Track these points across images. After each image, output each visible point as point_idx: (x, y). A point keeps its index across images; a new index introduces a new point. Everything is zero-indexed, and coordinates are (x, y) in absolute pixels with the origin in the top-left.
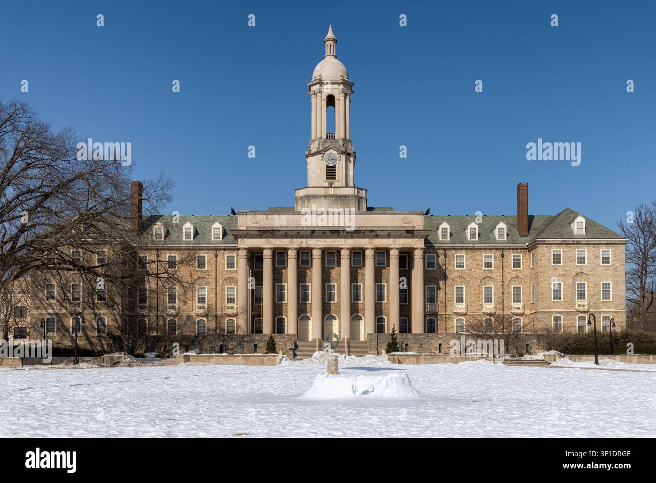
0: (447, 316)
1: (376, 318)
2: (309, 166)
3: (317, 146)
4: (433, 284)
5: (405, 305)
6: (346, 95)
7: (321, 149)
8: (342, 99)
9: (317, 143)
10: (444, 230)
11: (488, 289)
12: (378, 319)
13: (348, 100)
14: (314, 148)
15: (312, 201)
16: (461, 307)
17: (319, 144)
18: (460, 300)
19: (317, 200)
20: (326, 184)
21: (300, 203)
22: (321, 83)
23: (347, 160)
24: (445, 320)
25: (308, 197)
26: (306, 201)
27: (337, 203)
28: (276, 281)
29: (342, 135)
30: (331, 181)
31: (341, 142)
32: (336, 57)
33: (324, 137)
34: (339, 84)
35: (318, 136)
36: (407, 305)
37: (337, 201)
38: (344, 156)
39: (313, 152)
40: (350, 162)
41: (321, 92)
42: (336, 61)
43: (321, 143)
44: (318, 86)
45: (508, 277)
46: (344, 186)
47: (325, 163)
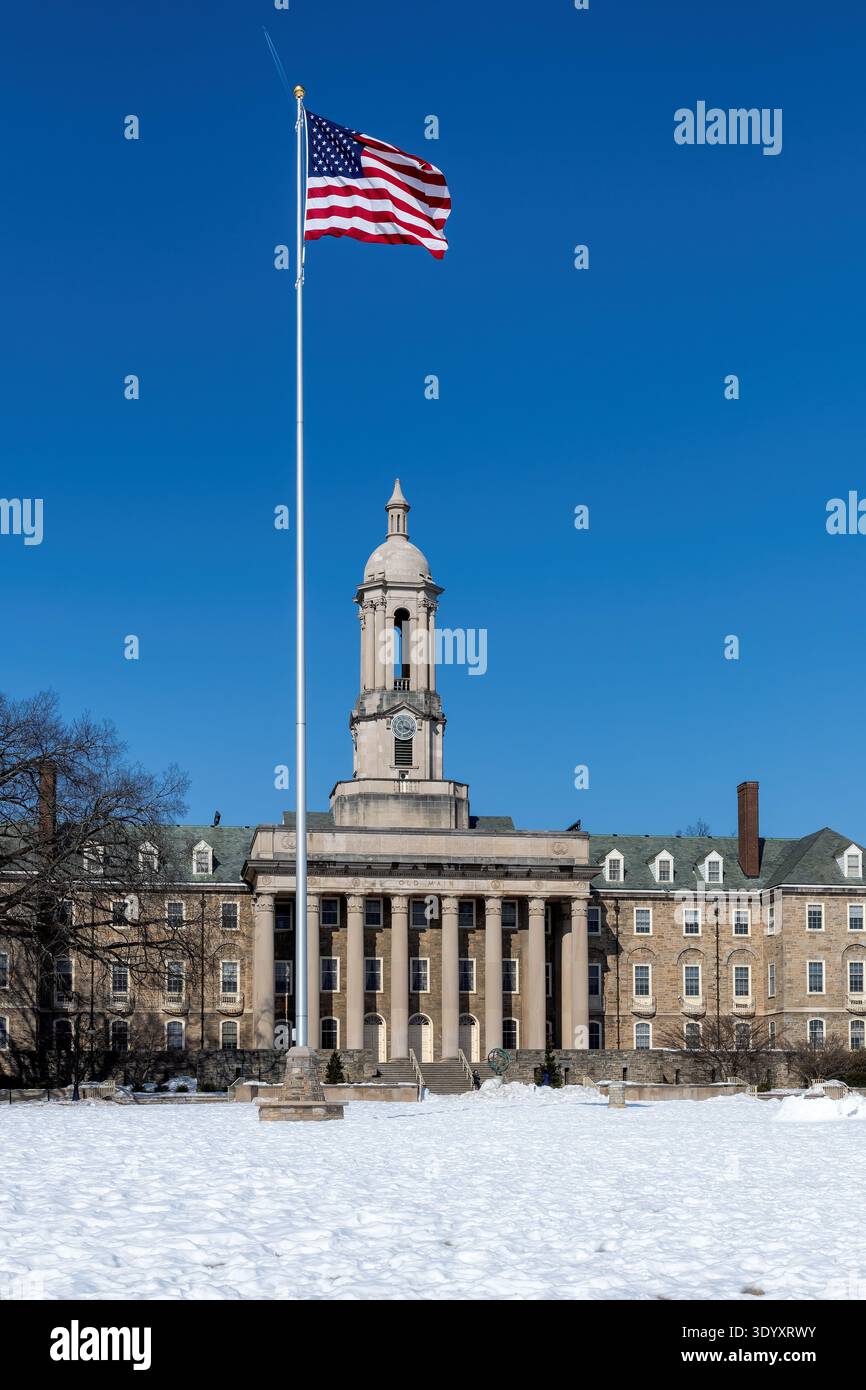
0: (621, 1018)
2: (362, 739)
3: (378, 703)
4: (595, 960)
6: (430, 610)
7: (385, 708)
8: (423, 616)
9: (376, 697)
10: (614, 863)
11: (692, 971)
12: (504, 1023)
13: (431, 618)
14: (371, 705)
15: (372, 804)
16: (644, 1003)
17: (381, 699)
18: (643, 990)
19: (381, 803)
20: (395, 774)
21: (347, 807)
22: (385, 586)
23: (433, 730)
24: (616, 1025)
25: (366, 797)
26: (361, 805)
27: (418, 810)
29: (423, 684)
30: (404, 768)
31: (422, 697)
32: (407, 538)
33: (390, 686)
34: (418, 590)
35: (379, 684)
36: (551, 998)
37: (418, 805)
38: (428, 723)
39: (370, 711)
40: (437, 733)
41: (384, 604)
42: (409, 546)
43: (385, 697)
44: (379, 593)
45: (726, 949)
46: (428, 778)
47: (391, 735)
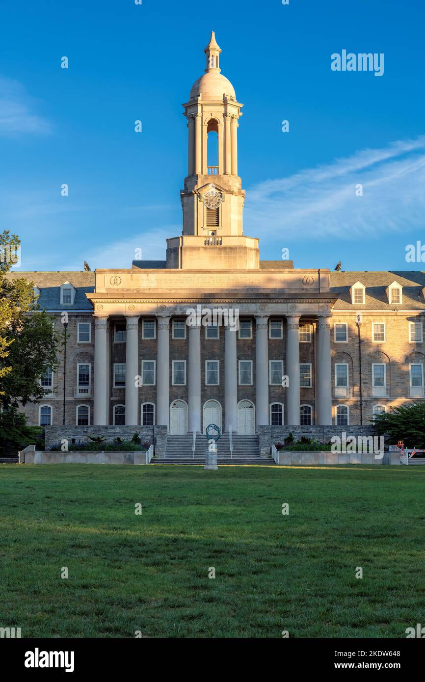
0: (363, 403)
1: (271, 405)
4: (344, 361)
5: (308, 389)
10: (359, 291)
12: (273, 406)
16: (381, 391)
18: (379, 382)
24: (359, 408)
28: (142, 358)
30: (213, 228)
36: (311, 388)
